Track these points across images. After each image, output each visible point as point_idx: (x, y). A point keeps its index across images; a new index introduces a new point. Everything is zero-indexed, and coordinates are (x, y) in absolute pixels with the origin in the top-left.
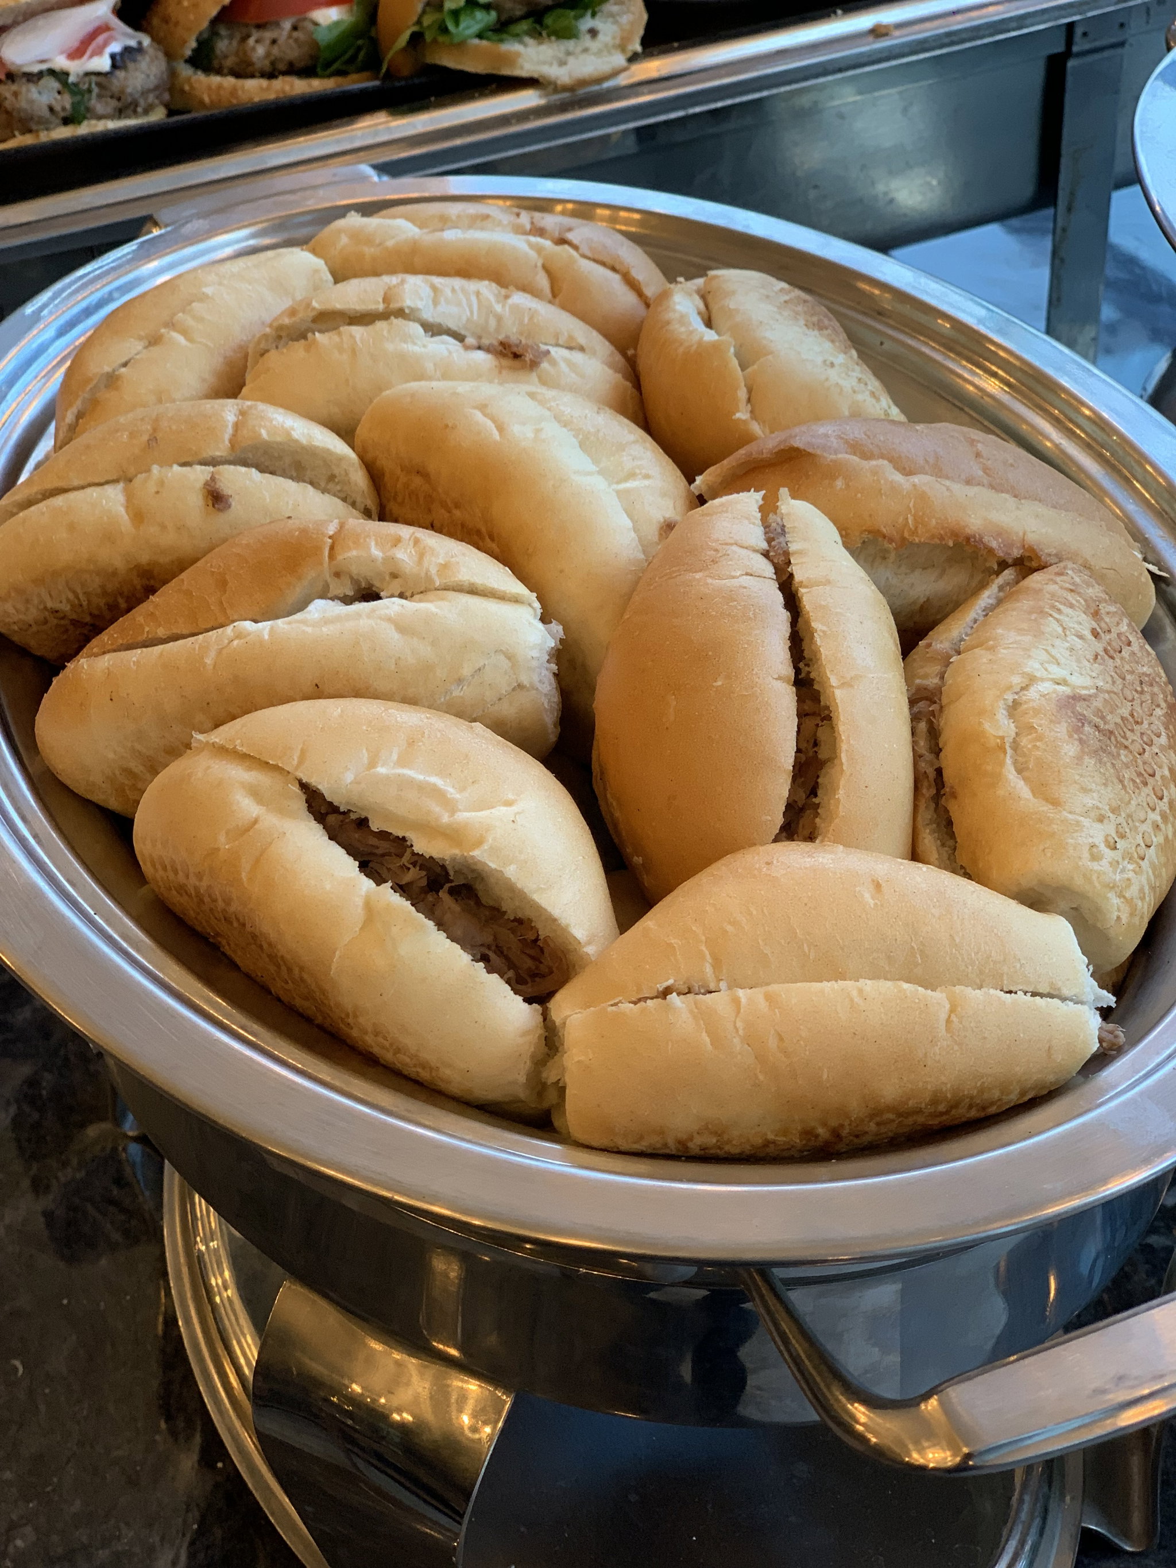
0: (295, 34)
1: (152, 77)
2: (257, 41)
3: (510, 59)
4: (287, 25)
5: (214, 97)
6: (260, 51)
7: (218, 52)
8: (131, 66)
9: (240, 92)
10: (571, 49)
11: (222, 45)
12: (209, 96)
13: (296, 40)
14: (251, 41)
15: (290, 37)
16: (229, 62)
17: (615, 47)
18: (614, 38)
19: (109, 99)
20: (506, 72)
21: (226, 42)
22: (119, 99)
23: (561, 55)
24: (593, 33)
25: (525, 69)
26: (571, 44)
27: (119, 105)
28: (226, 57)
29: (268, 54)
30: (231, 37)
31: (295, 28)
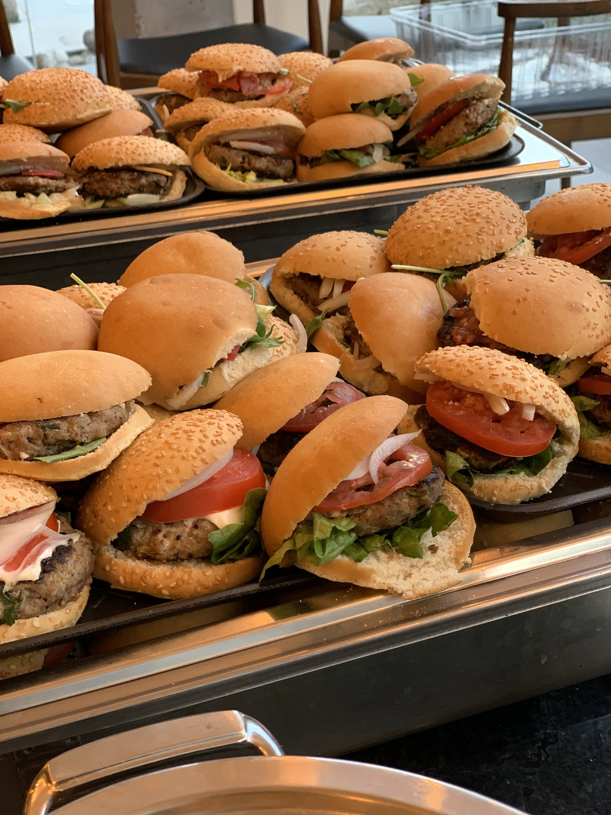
0: (195, 532)
1: (76, 575)
2: (165, 536)
3: (366, 574)
4: (189, 523)
5: (128, 580)
6: (167, 544)
7: (135, 542)
8: (59, 566)
9: (148, 577)
10: (415, 564)
11: (137, 537)
12: (124, 578)
13: (196, 537)
14: (160, 536)
15: (190, 534)
16: (142, 550)
17: (451, 560)
18: (450, 553)
19: (37, 601)
20: (362, 584)
21: (141, 533)
22: (45, 600)
23: (407, 568)
24: (433, 549)
25: (378, 582)
26: (415, 561)
27: (46, 604)
28: (140, 545)
29: (173, 548)
30: (145, 529)
31: (195, 527)
